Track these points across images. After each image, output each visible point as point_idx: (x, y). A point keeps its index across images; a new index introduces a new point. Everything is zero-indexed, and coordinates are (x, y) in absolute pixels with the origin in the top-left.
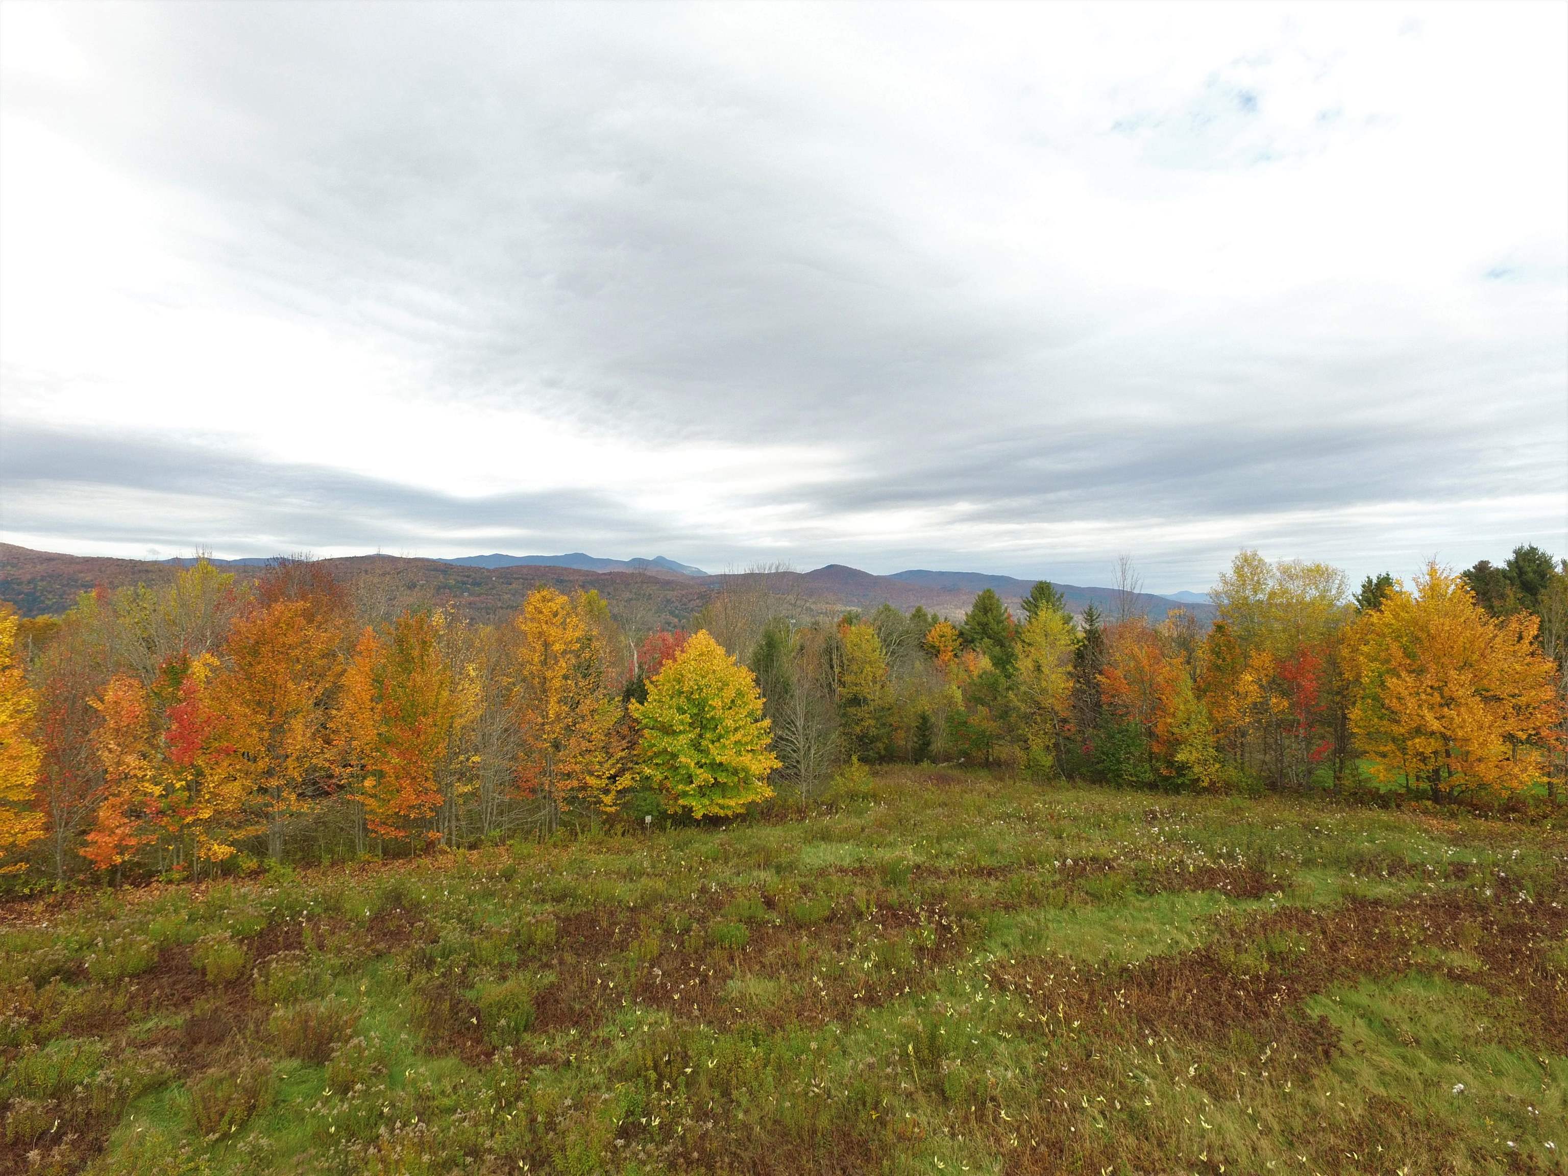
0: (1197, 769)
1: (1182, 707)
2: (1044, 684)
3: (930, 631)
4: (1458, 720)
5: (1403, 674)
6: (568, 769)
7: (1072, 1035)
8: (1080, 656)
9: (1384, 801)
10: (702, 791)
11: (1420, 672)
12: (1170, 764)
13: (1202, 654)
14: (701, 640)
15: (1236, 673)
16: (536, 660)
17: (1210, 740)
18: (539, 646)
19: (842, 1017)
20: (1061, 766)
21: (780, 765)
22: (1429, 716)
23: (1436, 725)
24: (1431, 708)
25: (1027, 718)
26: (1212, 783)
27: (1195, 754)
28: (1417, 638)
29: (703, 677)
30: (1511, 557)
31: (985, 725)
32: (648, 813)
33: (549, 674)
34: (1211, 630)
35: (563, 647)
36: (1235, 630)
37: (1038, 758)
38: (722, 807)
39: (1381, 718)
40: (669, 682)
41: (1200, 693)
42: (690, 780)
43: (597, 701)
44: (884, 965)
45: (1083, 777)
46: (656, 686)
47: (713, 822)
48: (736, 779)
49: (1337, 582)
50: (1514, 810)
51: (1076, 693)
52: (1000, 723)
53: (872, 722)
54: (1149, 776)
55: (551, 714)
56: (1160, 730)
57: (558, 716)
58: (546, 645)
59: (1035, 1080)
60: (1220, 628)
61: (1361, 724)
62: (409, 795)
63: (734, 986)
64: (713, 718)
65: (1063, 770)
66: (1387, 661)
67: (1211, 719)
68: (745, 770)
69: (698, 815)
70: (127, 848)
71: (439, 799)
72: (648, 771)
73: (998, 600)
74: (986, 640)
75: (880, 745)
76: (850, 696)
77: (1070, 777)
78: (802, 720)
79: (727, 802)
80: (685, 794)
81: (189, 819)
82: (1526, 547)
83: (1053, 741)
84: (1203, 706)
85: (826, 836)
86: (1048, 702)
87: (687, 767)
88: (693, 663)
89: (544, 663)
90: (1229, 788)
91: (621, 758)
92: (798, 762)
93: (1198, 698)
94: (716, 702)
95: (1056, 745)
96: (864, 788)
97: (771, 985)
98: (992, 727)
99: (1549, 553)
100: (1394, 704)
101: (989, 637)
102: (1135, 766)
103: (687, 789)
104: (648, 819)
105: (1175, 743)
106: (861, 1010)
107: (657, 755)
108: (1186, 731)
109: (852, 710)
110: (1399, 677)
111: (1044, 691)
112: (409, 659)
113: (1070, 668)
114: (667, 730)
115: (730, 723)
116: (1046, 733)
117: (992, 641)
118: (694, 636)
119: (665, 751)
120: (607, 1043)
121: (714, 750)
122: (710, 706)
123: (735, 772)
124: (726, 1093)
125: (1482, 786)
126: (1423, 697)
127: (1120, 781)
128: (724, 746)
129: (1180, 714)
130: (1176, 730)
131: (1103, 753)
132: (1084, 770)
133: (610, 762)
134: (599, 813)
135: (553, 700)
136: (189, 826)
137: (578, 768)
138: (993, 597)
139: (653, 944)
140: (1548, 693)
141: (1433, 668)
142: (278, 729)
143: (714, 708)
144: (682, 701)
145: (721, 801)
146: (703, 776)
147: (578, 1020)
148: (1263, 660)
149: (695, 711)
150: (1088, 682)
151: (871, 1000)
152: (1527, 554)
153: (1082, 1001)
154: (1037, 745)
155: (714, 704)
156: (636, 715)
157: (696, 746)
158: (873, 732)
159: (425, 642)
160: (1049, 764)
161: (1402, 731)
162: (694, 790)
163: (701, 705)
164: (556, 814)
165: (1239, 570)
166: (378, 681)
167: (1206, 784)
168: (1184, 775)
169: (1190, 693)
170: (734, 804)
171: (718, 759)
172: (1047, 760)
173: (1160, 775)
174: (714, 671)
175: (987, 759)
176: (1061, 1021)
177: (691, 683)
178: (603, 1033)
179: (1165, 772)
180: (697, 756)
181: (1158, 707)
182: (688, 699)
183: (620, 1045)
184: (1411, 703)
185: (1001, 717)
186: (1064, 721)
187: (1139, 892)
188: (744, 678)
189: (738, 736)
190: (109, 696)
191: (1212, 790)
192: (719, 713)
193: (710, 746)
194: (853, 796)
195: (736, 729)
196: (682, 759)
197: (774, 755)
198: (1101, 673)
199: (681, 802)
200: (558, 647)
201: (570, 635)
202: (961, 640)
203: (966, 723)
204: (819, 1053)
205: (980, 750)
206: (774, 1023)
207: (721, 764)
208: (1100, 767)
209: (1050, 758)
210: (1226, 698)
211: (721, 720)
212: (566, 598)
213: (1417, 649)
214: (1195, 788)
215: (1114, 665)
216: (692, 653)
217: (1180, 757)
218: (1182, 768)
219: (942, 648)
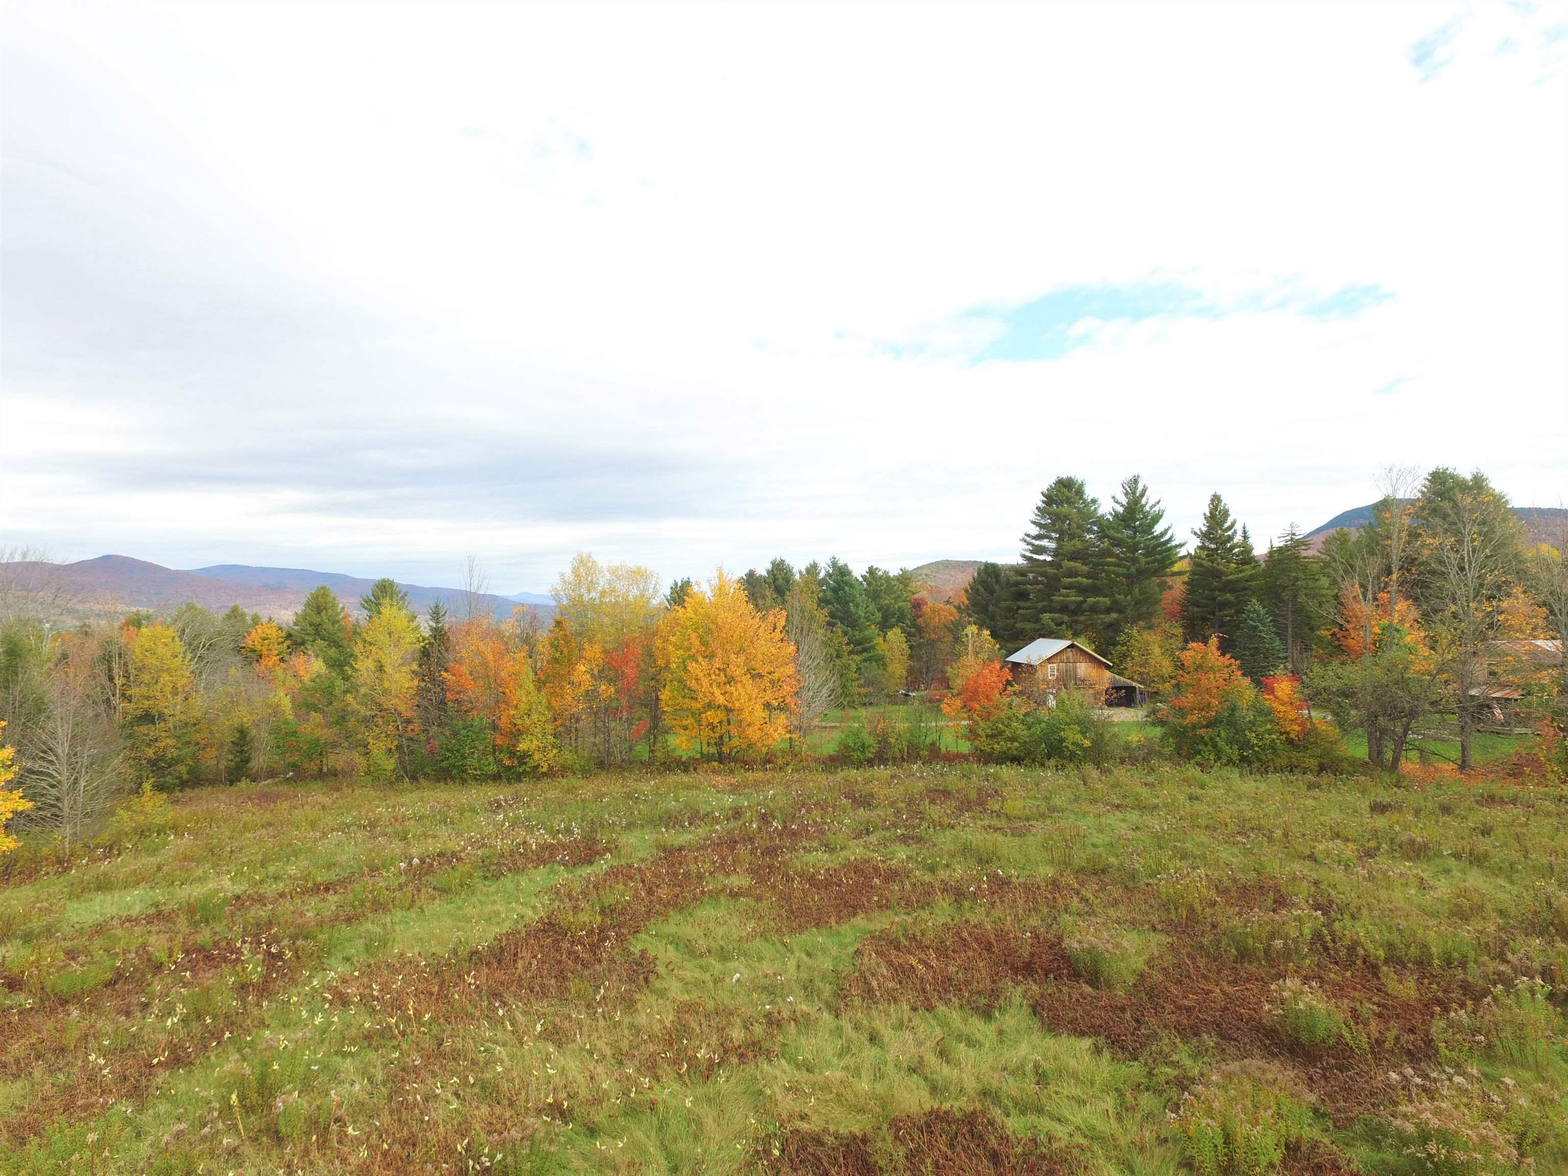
0: (536, 757)
1: (524, 698)
2: (387, 684)
3: (249, 633)
4: (735, 694)
5: (700, 659)
7: (423, 1029)
8: (425, 653)
9: (685, 766)
11: (711, 657)
12: (512, 754)
13: (543, 649)
15: (571, 663)
17: (549, 727)
19: (135, 1093)
20: (404, 768)
21: (30, 805)
22: (717, 692)
23: (721, 700)
24: (719, 685)
25: (367, 721)
26: (551, 768)
27: (535, 742)
28: (710, 630)
30: (769, 567)
31: (319, 732)
34: (551, 624)
36: (571, 626)
37: (379, 762)
39: (684, 697)
41: (540, 684)
45: (426, 776)
49: (653, 582)
50: (769, 762)
51: (420, 692)
52: (336, 730)
53: (170, 742)
54: (493, 768)
56: (504, 723)
59: (384, 1086)
60: (558, 623)
61: (670, 703)
65: (406, 772)
66: (689, 649)
67: (549, 708)
73: (334, 599)
74: (319, 642)
75: (182, 769)
76: (139, 713)
77: (414, 778)
78: (66, 745)
82: (778, 560)
83: (396, 743)
84: (543, 697)
85: (103, 885)
86: (390, 703)
90: (564, 770)
92: (58, 799)
93: (539, 690)
95: (399, 747)
96: (159, 820)
97: (18, 1085)
98: (325, 734)
99: (791, 565)
100: (693, 684)
101: (323, 639)
102: (479, 760)
105: (517, 733)
106: (162, 1077)
108: (528, 722)
109: (143, 729)
110: (697, 661)
111: (386, 692)
113: (415, 667)
116: (388, 736)
117: (326, 643)
125: (750, 746)
126: (713, 677)
127: (465, 776)
129: (522, 706)
130: (518, 721)
131: (448, 750)
132: (428, 770)
138: (327, 596)
140: (790, 670)
141: (720, 653)
148: (594, 651)
150: (433, 680)
151: (177, 1061)
152: (778, 565)
153: (432, 994)
154: (378, 750)
158: (172, 753)
160: (391, 767)
161: (699, 706)
165: (576, 571)
167: (545, 770)
168: (525, 763)
169: (531, 685)
172: (390, 764)
173: (503, 766)
175: (321, 770)
176: (410, 1020)
179: (507, 763)
181: (502, 700)
184: (705, 682)
185: (337, 723)
186: (408, 721)
187: (486, 878)
191: (551, 774)
197: (19, 793)
198: (446, 670)
202: (288, 642)
203: (296, 732)
204: (100, 1145)
205: (312, 760)
206: (25, 1132)
208: (445, 764)
209: (392, 761)
210: (562, 688)
213: (709, 638)
214: (536, 774)
215: (459, 661)
217: (522, 747)
218: (523, 758)
219: (265, 652)
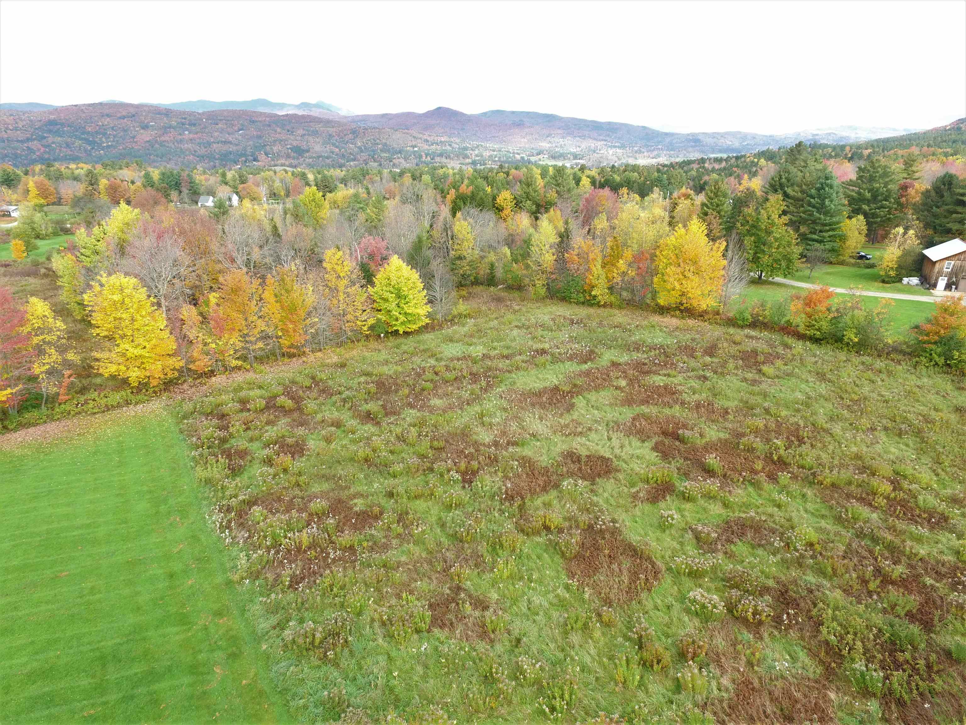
0: (600, 297)
1: (596, 271)
2: (543, 257)
3: (498, 197)
10: (402, 323)
12: (590, 295)
14: (396, 260)
15: (618, 258)
16: (333, 279)
17: (606, 286)
18: (333, 273)
19: (461, 409)
20: (548, 293)
23: (678, 287)
24: (678, 280)
26: (605, 303)
27: (600, 291)
29: (399, 278)
31: (519, 272)
32: (382, 333)
33: (339, 284)
35: (344, 274)
36: (620, 240)
37: (539, 290)
38: (410, 328)
40: (384, 279)
41: (604, 265)
42: (397, 320)
43: (357, 290)
44: (472, 394)
45: (557, 298)
46: (378, 280)
47: (406, 333)
48: (415, 318)
51: (556, 261)
53: (468, 267)
54: (582, 300)
55: (341, 300)
56: (588, 280)
57: (344, 300)
58: (337, 274)
60: (615, 237)
61: (657, 283)
62: (297, 337)
63: (432, 402)
64: (404, 295)
65: (549, 296)
66: (669, 260)
67: (606, 277)
68: (418, 314)
69: (401, 332)
70: (207, 365)
72: (380, 317)
74: (528, 202)
75: (472, 279)
76: (457, 256)
77: (552, 298)
79: (412, 326)
80: (395, 325)
81: (227, 354)
83: (546, 282)
84: (604, 272)
85: (451, 339)
86: (544, 265)
87: (396, 315)
88: (393, 271)
89: (336, 280)
90: (611, 305)
91: (369, 313)
93: (603, 268)
94: (405, 288)
95: (548, 284)
96: (465, 313)
97: (441, 401)
101: (530, 200)
102: (577, 295)
103: (396, 323)
104: (382, 335)
105: (593, 286)
106: (465, 407)
107: (383, 310)
108: (597, 282)
109: (458, 262)
110: (672, 266)
111: (543, 261)
113: (555, 250)
114: (386, 301)
115: (411, 296)
116: (543, 279)
118: (392, 258)
119: (386, 309)
120: (404, 419)
121: (406, 309)
122: (403, 290)
123: (414, 315)
124: (436, 427)
125: (693, 307)
126: (676, 276)
127: (571, 301)
128: (409, 306)
129: (595, 275)
130: (593, 281)
131: (565, 289)
132: (558, 295)
133: (364, 314)
135: (341, 293)
136: (227, 356)
137: (353, 318)
138: (532, 176)
139: (406, 391)
141: (682, 265)
144: (391, 288)
145: (409, 326)
146: (402, 318)
147: (394, 413)
148: (628, 254)
149: (397, 292)
151: (468, 404)
154: (539, 284)
156: (371, 293)
157: (398, 306)
158: (468, 272)
160: (544, 293)
162: (399, 323)
163: (399, 290)
164: (346, 336)
166: (276, 295)
167: (603, 303)
168: (595, 300)
169: (600, 266)
170: (414, 327)
171: (408, 311)
172: (543, 291)
173: (586, 299)
174: (402, 275)
175: (520, 285)
177: (394, 281)
178: (402, 416)
179: (588, 298)
180: (399, 310)
181: (588, 271)
182: (393, 287)
183: (408, 419)
186: (551, 273)
188: (415, 276)
189: (414, 301)
190: (186, 314)
191: (605, 306)
192: (406, 293)
193: (404, 306)
194: (460, 315)
195: (413, 298)
196: (393, 312)
198: (567, 253)
199: (394, 328)
200: (342, 274)
201: (346, 269)
202: (515, 201)
203: (510, 271)
204: (456, 418)
206: (444, 411)
207: (409, 313)
208: (564, 294)
209: (545, 289)
210: (613, 269)
211: (408, 295)
214: (598, 305)
215: (573, 249)
216: (392, 266)
217: (593, 293)
218: (594, 297)
219: (505, 207)
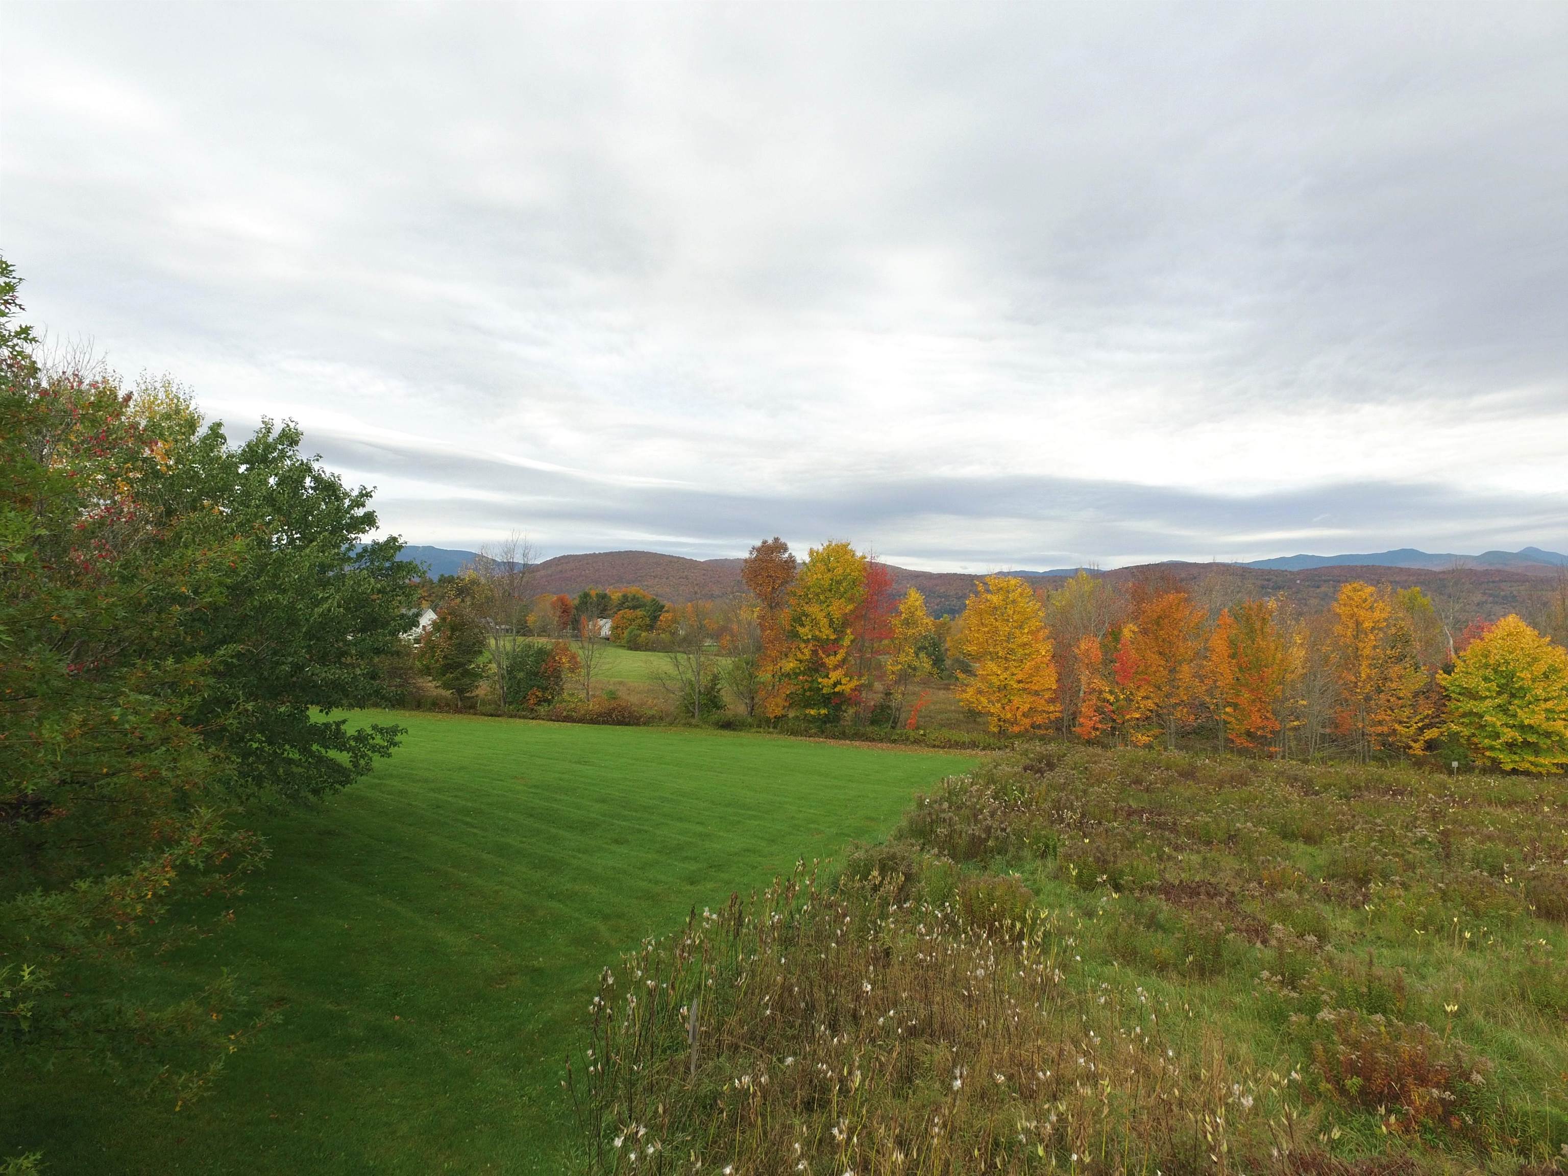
6: (1380, 718)
10: (1511, 746)
14: (1511, 621)
16: (1349, 634)
18: (1351, 624)
29: (1511, 653)
32: (1455, 760)
33: (1361, 645)
35: (1372, 624)
38: (1532, 763)
40: (1476, 656)
42: (1496, 736)
43: (1405, 669)
46: (1465, 661)
48: (1549, 742)
55: (1363, 676)
57: (1369, 677)
58: (1358, 624)
62: (1256, 718)
64: (1521, 688)
68: (1559, 734)
69: (1508, 767)
70: (1097, 729)
71: (1278, 727)
72: (1454, 728)
79: (1541, 760)
80: (1492, 748)
81: (1128, 717)
87: (1494, 726)
88: (1500, 641)
89: (1356, 637)
91: (1428, 715)
94: (1526, 674)
103: (1494, 743)
104: (1455, 764)
107: (1464, 715)
112: (1252, 631)
114: (1473, 695)
115: (1539, 692)
118: (1503, 620)
119: (1471, 713)
121: (1522, 714)
122: (1519, 677)
123: (1548, 735)
128: (1533, 711)
133: (1418, 717)
134: (1409, 757)
135: (1365, 663)
136: (1128, 720)
137: (1388, 718)
142: (1173, 671)
143: (1523, 679)
144: (1489, 672)
145: (1532, 759)
146: (1509, 734)
149: (1503, 681)
155: (1522, 675)
156: (1444, 683)
157: (1503, 709)
159: (1264, 619)
162: (1501, 744)
163: (1509, 676)
164: (1369, 751)
166: (1232, 643)
170: (1548, 763)
171: (1526, 722)
174: (1522, 649)
177: (1497, 657)
180: (1504, 718)
182: (1496, 671)
189: (1549, 705)
190: (1083, 647)
192: (1527, 683)
193: (1518, 710)
195: (1546, 700)
196: (1487, 717)
199: (1488, 754)
200: (1367, 625)
201: (1377, 615)
207: (1531, 727)
211: (1529, 689)
212: (1374, 588)
216: (1499, 633)
